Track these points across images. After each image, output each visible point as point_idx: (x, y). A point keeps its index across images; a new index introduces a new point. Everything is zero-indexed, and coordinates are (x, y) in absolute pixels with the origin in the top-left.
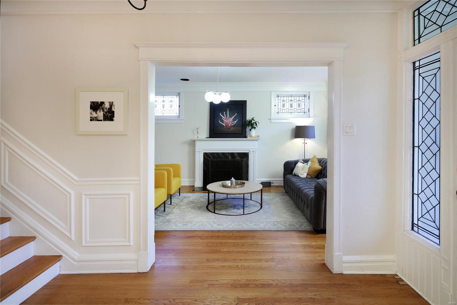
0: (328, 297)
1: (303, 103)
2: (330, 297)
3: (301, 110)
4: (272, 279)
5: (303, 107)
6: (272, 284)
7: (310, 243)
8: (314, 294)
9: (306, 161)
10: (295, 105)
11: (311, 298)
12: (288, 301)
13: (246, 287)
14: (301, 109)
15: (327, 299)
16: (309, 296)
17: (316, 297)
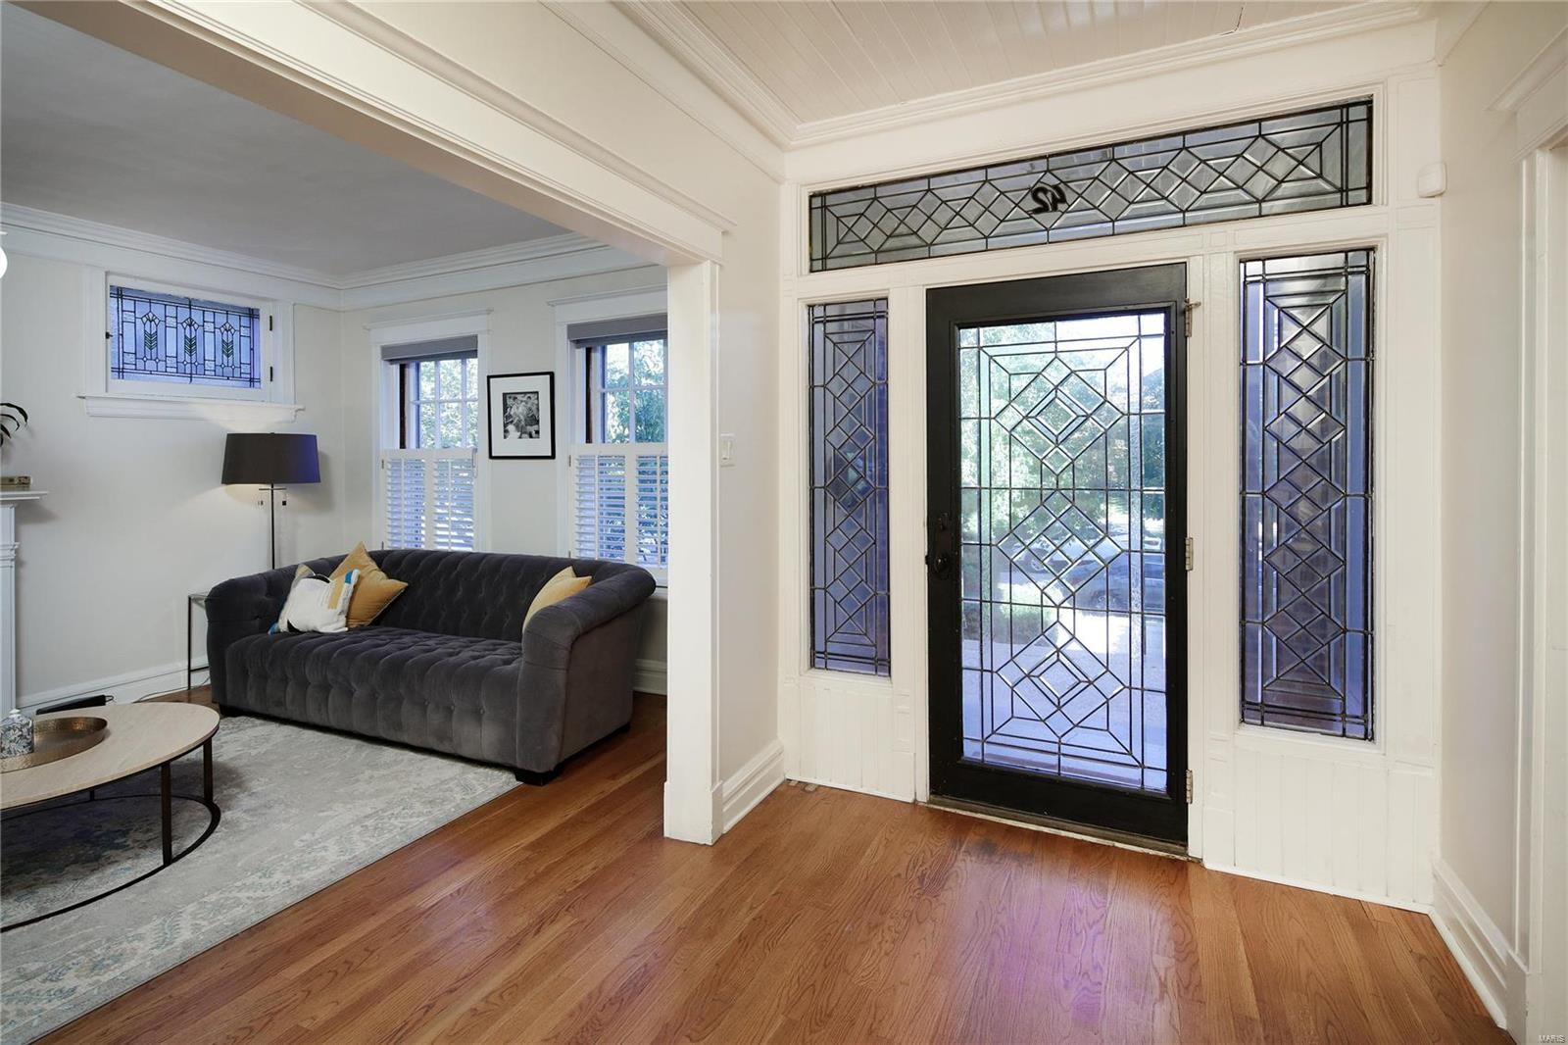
0: (773, 893)
1: (245, 342)
2: (776, 889)
3: (237, 371)
4: (625, 956)
5: (245, 359)
6: (646, 966)
7: (561, 818)
8: (745, 910)
9: (323, 570)
10: (209, 347)
11: (754, 919)
12: (732, 966)
13: (602, 1030)
14: (237, 364)
15: (776, 897)
16: (747, 920)
17: (757, 911)
